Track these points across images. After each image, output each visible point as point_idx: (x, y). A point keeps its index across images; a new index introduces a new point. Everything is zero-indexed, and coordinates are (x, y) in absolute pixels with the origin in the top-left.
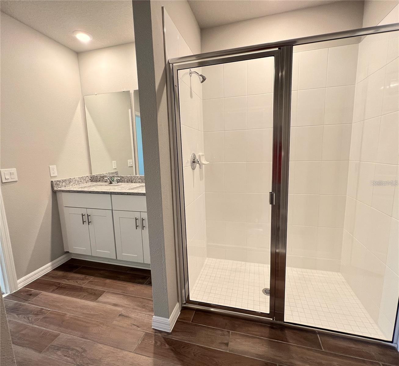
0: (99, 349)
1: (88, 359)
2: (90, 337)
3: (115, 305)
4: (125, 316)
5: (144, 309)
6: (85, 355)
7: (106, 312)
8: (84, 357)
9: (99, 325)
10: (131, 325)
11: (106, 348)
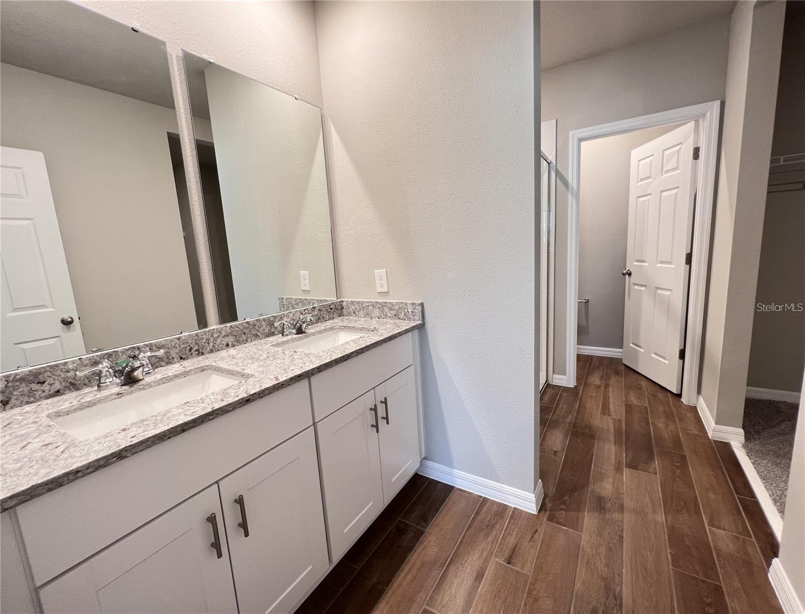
0: (587, 584)
1: (607, 599)
2: (564, 609)
3: (479, 577)
4: (512, 554)
5: (497, 526)
6: (602, 607)
7: (499, 591)
8: (606, 609)
9: (535, 598)
10: (534, 541)
11: (582, 574)
